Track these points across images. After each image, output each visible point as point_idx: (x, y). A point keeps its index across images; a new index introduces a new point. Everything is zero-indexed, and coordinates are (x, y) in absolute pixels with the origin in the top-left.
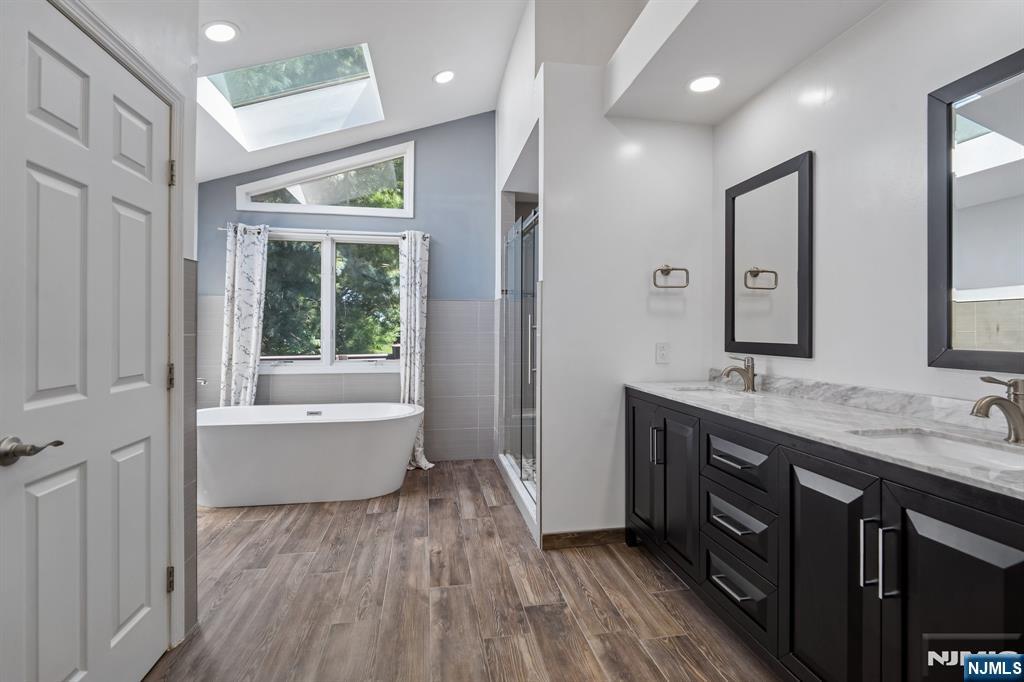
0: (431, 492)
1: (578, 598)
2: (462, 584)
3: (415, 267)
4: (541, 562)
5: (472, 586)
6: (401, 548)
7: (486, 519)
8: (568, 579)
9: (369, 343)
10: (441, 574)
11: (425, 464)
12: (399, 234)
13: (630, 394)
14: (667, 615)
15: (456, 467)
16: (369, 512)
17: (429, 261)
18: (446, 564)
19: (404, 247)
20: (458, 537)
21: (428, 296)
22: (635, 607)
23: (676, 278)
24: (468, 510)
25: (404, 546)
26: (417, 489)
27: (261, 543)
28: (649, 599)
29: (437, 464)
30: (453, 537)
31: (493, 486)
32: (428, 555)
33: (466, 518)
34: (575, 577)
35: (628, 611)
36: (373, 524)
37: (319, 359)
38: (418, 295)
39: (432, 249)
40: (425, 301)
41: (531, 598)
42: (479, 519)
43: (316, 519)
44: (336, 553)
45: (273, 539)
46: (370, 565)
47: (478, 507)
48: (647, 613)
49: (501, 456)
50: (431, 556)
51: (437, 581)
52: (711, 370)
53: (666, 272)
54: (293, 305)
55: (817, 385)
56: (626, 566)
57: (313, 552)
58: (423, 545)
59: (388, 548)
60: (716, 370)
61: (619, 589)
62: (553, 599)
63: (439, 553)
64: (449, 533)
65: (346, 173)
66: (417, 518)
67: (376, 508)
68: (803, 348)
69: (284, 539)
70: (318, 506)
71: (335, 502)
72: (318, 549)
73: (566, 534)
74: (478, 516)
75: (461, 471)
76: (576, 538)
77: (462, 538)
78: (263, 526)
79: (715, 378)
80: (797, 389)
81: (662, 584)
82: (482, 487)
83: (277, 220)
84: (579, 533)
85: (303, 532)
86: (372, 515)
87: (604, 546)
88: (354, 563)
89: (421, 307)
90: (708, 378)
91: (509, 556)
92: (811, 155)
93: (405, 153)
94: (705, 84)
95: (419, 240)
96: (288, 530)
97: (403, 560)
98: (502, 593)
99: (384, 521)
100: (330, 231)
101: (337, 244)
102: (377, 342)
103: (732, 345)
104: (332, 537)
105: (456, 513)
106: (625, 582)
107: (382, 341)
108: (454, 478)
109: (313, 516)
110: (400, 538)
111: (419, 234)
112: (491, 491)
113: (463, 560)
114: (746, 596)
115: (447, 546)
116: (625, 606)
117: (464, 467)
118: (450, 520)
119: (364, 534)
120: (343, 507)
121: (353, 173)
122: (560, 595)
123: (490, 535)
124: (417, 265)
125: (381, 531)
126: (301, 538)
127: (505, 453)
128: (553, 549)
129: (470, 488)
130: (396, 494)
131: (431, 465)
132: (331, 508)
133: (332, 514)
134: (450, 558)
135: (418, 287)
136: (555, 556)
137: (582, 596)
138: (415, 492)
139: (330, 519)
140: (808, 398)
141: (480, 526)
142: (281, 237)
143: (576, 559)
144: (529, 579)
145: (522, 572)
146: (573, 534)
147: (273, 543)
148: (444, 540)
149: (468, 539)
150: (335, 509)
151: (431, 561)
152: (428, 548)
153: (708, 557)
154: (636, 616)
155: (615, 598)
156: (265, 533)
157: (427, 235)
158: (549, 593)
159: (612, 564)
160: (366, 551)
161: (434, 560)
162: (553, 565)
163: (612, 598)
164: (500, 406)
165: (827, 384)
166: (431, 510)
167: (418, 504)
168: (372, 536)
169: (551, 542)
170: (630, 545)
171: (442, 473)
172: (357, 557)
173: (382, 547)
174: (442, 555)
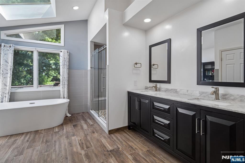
0: (73, 123)
1: (122, 145)
2: (90, 148)
3: (65, 60)
4: (109, 137)
5: (93, 148)
6: (68, 141)
7: (91, 128)
8: (117, 141)
9: (43, 82)
10: (83, 146)
11: (69, 115)
12: (60, 50)
13: (129, 93)
14: (143, 145)
15: (78, 115)
16: (55, 131)
17: (69, 58)
18: (83, 143)
19: (61, 54)
20: (85, 134)
21: (69, 68)
22: (135, 145)
23: (138, 65)
24: (85, 127)
25: (69, 140)
26: (68, 122)
27: (18, 147)
28: (138, 142)
29: (72, 115)
30: (83, 135)
31: (90, 119)
32: (77, 141)
33: (86, 129)
34: (119, 140)
35: (135, 147)
36: (57, 135)
37: (33, 86)
38: (66, 68)
39: (70, 55)
40: (68, 70)
41: (110, 148)
42: (89, 129)
43: (37, 136)
44: (47, 146)
45: (22, 145)
46: (60, 147)
47: (88, 125)
48: (139, 146)
49: (91, 111)
50: (78, 141)
51: (82, 148)
52: (146, 87)
53: (136, 64)
54: (18, 70)
55: (172, 89)
56: (130, 135)
57: (39, 147)
58: (75, 138)
59: (64, 141)
60: (147, 87)
61: (130, 141)
62: (116, 147)
63: (81, 140)
64: (82, 134)
65: (39, 32)
66: (71, 131)
67: (57, 130)
68: (169, 81)
69: (27, 144)
70: (36, 132)
71: (42, 130)
72: (40, 146)
73: (114, 129)
74: (88, 128)
75: (80, 116)
76: (117, 130)
77: (86, 134)
78: (18, 141)
79: (146, 88)
80: (167, 90)
81: (139, 138)
82: (87, 120)
83: (17, 43)
84: (117, 129)
85: (34, 141)
86: (56, 132)
87: (123, 131)
88: (55, 148)
89: (67, 71)
90: (145, 89)
91: (101, 137)
92: (170, 39)
93: (61, 28)
94: (147, 20)
95: (66, 53)
96: (28, 141)
97: (70, 144)
98: (102, 148)
99: (61, 133)
100: (37, 48)
101: (39, 52)
102: (46, 81)
103: (151, 81)
104: (45, 141)
105: (82, 128)
106: (131, 139)
107: (47, 81)
108: (78, 118)
109: (36, 135)
110: (67, 137)
111: (66, 51)
112: (90, 120)
113: (88, 141)
114: (164, 138)
115: (82, 137)
116: (133, 145)
117: (80, 114)
118: (81, 130)
119: (55, 138)
120: (45, 131)
121: (41, 32)
122: (117, 145)
123: (94, 132)
124: (66, 60)
125: (61, 136)
126: (33, 143)
127: (92, 110)
128: (111, 133)
129: (84, 120)
130: (62, 125)
131: (70, 115)
132: (41, 132)
133: (42, 134)
134: (84, 141)
135: (66, 66)
136: (112, 135)
137: (123, 145)
138: (68, 123)
139: (42, 135)
140: (170, 92)
141: (90, 131)
142: (18, 49)
143: (118, 135)
144: (108, 143)
145: (105, 141)
146: (116, 129)
147: (23, 146)
148: (81, 136)
149: (88, 135)
150: (43, 132)
151: (79, 143)
152: (77, 139)
153: (153, 130)
154: (137, 147)
155: (131, 144)
156: (19, 143)
157: (68, 51)
158: (114, 146)
159: (126, 135)
160: (57, 143)
161: (80, 142)
162: (112, 138)
163: (130, 144)
164: (90, 98)
165: (174, 89)
166: (74, 128)
167: (70, 127)
168: (58, 138)
169: (111, 132)
170: (129, 130)
171: (74, 117)
172: (55, 146)
173: (62, 141)
174: (82, 140)
